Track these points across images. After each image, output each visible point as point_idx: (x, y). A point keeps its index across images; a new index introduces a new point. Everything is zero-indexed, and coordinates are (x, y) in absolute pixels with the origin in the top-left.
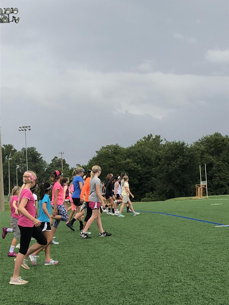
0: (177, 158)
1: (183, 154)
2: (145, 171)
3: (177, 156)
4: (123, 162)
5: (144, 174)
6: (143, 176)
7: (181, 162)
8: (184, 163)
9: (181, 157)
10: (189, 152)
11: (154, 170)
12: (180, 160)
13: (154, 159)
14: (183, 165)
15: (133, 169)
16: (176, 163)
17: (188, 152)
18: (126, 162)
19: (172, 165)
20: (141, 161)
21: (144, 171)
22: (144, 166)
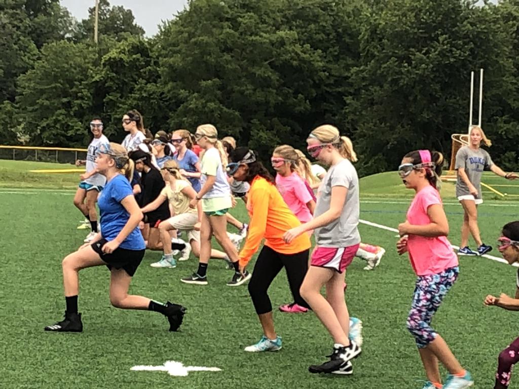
0: (432, 40)
1: (454, 30)
2: (337, 74)
3: (433, 36)
4: (266, 37)
5: (332, 82)
6: (328, 89)
7: (445, 55)
8: (452, 60)
9: (446, 39)
10: (472, 24)
11: (357, 73)
12: (439, 49)
13: (366, 37)
14: (450, 66)
15: (295, 63)
16: (425, 58)
17: (469, 22)
18: (274, 37)
19: (413, 62)
20: (328, 41)
21: (333, 72)
22: (335, 56)
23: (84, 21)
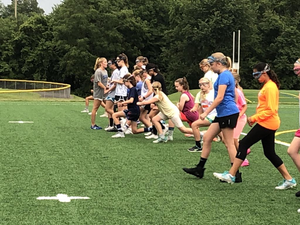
0: (211, 14)
1: (223, 8)
2: (156, 35)
3: (211, 12)
4: (115, 14)
5: (153, 39)
6: (151, 43)
7: (218, 23)
8: (222, 25)
9: (218, 13)
10: (233, 5)
11: (168, 34)
12: (215, 19)
13: (172, 13)
14: (221, 29)
15: (132, 28)
16: (207, 24)
17: (231, 4)
18: (120, 13)
19: (200, 27)
20: (151, 15)
21: (154, 34)
22: (155, 24)
23: (9, 6)
